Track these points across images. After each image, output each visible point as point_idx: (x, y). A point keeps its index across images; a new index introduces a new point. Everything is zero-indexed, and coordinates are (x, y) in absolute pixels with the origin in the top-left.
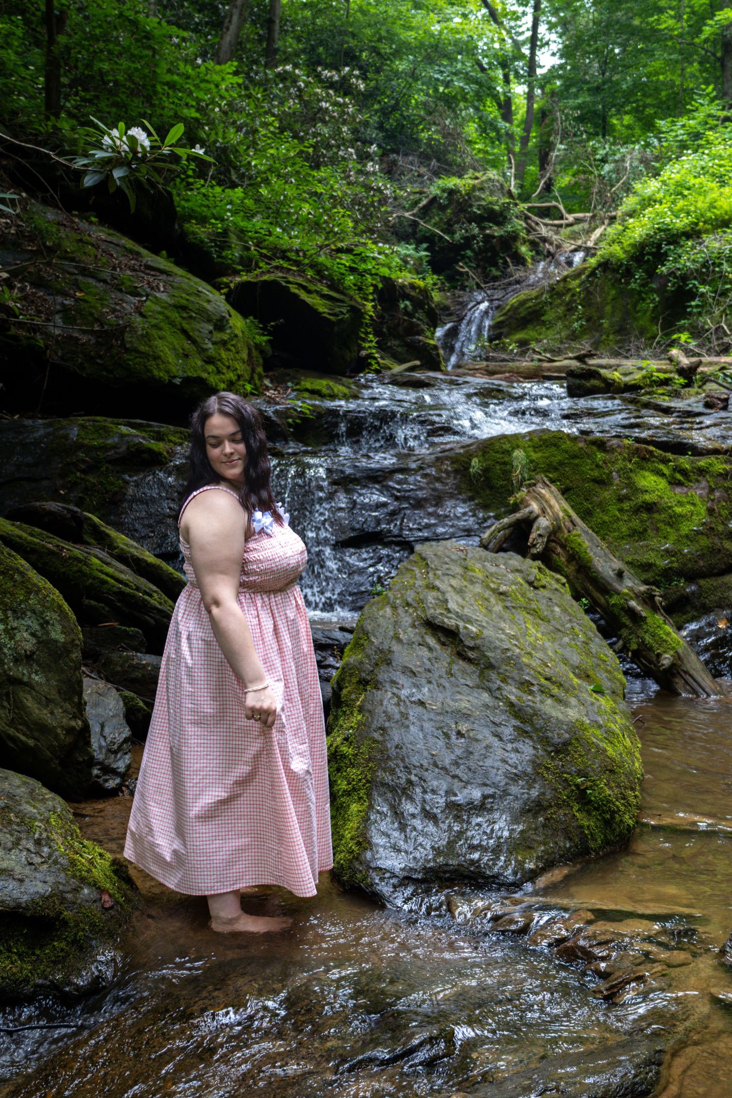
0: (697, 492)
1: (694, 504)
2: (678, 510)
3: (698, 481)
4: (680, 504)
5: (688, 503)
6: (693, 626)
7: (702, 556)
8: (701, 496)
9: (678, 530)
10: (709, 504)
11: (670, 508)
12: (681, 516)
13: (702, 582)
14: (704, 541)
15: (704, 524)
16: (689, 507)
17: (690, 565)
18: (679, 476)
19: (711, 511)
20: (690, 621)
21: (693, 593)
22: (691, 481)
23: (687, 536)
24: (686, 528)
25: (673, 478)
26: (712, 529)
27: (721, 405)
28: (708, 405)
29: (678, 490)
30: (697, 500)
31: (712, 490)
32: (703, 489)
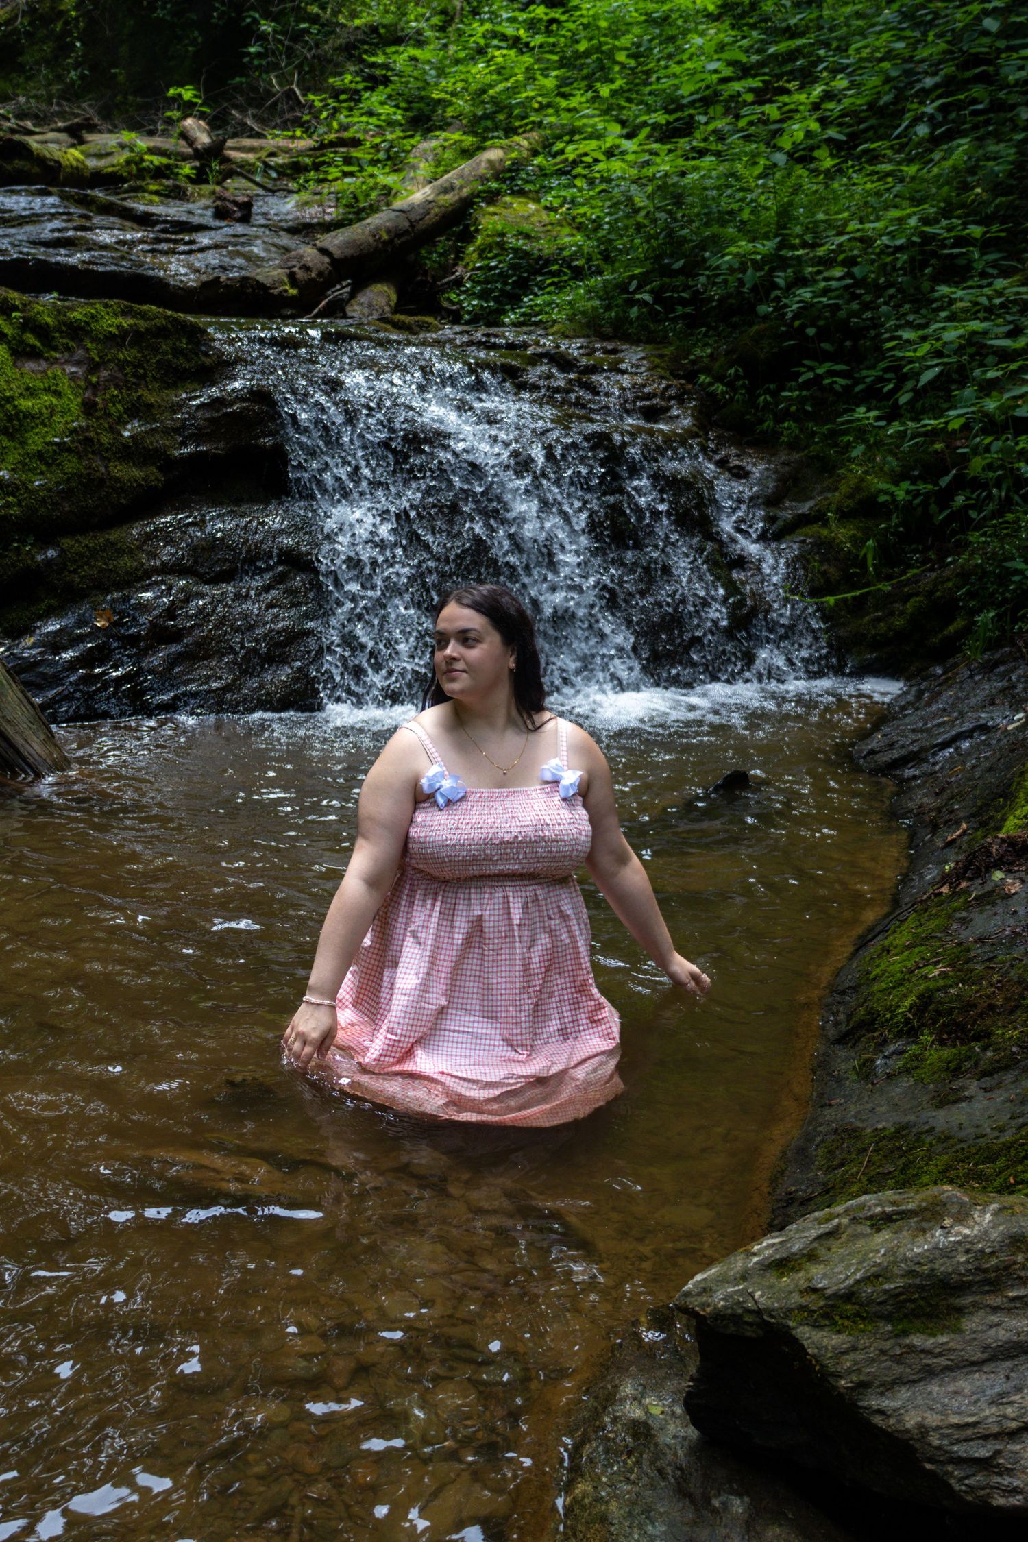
0: (66, 372)
1: (58, 394)
2: (26, 404)
3: (67, 348)
4: (30, 392)
5: (47, 390)
6: (53, 626)
7: (67, 494)
8: (73, 377)
9: (23, 443)
10: (88, 394)
11: (9, 400)
12: (28, 415)
13: (66, 542)
14: (71, 464)
15: (74, 432)
16: (48, 399)
17: (42, 511)
18: (31, 339)
19: (89, 408)
20: (46, 616)
21: (48, 562)
22: (55, 349)
23: (40, 455)
24: (36, 440)
25: (22, 342)
26: (89, 441)
27: (238, 215)
28: (221, 214)
29: (30, 365)
30: (65, 386)
31: (94, 367)
32: (78, 363)
